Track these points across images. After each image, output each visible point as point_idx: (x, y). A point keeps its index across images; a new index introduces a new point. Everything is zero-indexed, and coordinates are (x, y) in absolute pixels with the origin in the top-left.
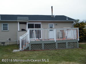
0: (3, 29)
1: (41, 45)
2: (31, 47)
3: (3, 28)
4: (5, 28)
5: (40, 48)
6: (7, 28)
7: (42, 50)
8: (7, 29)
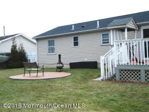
0: (103, 43)
1: (139, 73)
2: (121, 76)
3: (103, 40)
4: (106, 40)
5: (138, 78)
6: (108, 40)
7: (141, 83)
8: (108, 43)
